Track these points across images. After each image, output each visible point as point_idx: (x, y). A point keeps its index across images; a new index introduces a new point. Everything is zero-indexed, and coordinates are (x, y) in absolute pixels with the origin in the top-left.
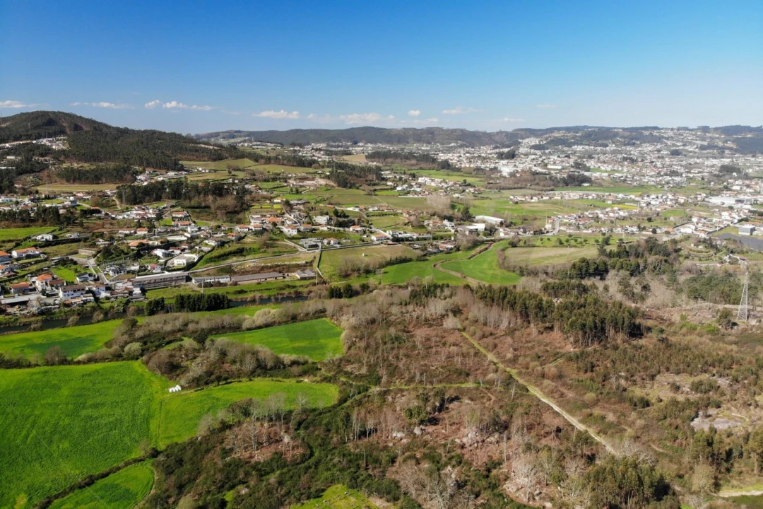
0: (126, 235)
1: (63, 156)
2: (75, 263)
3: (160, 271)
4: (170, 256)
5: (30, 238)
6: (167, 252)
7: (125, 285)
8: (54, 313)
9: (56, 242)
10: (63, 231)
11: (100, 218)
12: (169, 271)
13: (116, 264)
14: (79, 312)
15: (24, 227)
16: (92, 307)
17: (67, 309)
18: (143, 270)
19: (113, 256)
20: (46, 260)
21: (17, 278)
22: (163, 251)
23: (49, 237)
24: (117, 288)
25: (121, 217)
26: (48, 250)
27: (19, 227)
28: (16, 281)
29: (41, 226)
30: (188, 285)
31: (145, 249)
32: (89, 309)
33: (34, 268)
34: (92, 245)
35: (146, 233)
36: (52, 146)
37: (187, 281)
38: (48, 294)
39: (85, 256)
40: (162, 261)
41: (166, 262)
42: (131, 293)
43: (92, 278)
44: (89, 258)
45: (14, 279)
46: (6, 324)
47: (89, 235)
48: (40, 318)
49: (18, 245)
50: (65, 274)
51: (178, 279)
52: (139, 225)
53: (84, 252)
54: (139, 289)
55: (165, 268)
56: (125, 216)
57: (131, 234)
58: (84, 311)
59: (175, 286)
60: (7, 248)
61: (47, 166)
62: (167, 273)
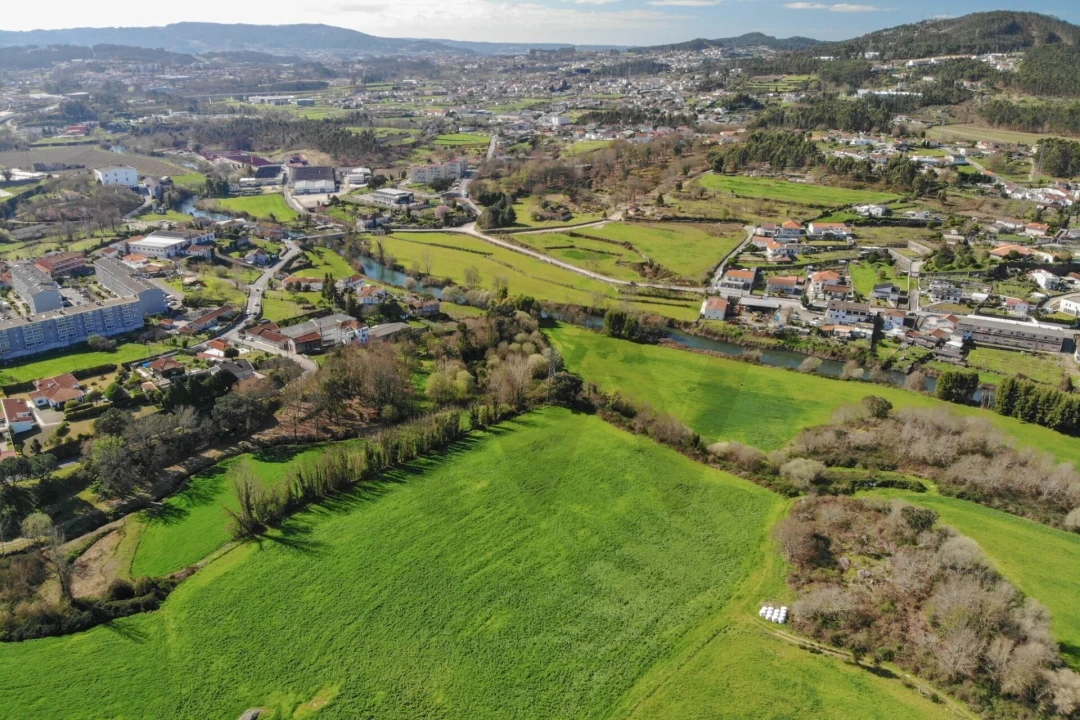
0: (1004, 231)
1: (1001, 82)
2: (892, 263)
3: (1022, 314)
4: (1061, 289)
5: (851, 207)
6: (1057, 280)
7: (941, 325)
8: (797, 341)
9: (887, 220)
10: (905, 205)
11: (982, 192)
12: (1040, 319)
13: (950, 282)
14: (836, 350)
15: (855, 188)
16: (860, 349)
17: (820, 340)
18: (993, 305)
19: (954, 264)
20: (850, 248)
21: (789, 268)
22: (1050, 276)
23: (877, 211)
24: (925, 325)
25: (1020, 196)
26: (863, 231)
27: (847, 187)
28: (785, 272)
29: (881, 190)
30: (1061, 359)
31: (1021, 266)
32: (853, 350)
33: (824, 257)
34: (933, 237)
35: (1041, 233)
36: (996, 65)
37: (1062, 350)
38: (811, 305)
39: (913, 255)
40: (1038, 295)
41: (1045, 300)
42: (941, 343)
43: (896, 297)
44: (915, 258)
45: (784, 269)
46: (723, 336)
47: (944, 218)
48: (773, 342)
49: (826, 215)
50: (863, 279)
51: (1046, 340)
52: (1038, 218)
53: (919, 247)
54: (960, 339)
55: (1038, 312)
56: (1028, 197)
57: (1012, 232)
58: (845, 352)
59: (1034, 354)
60: (807, 217)
61: (971, 96)
62: (1035, 323)
